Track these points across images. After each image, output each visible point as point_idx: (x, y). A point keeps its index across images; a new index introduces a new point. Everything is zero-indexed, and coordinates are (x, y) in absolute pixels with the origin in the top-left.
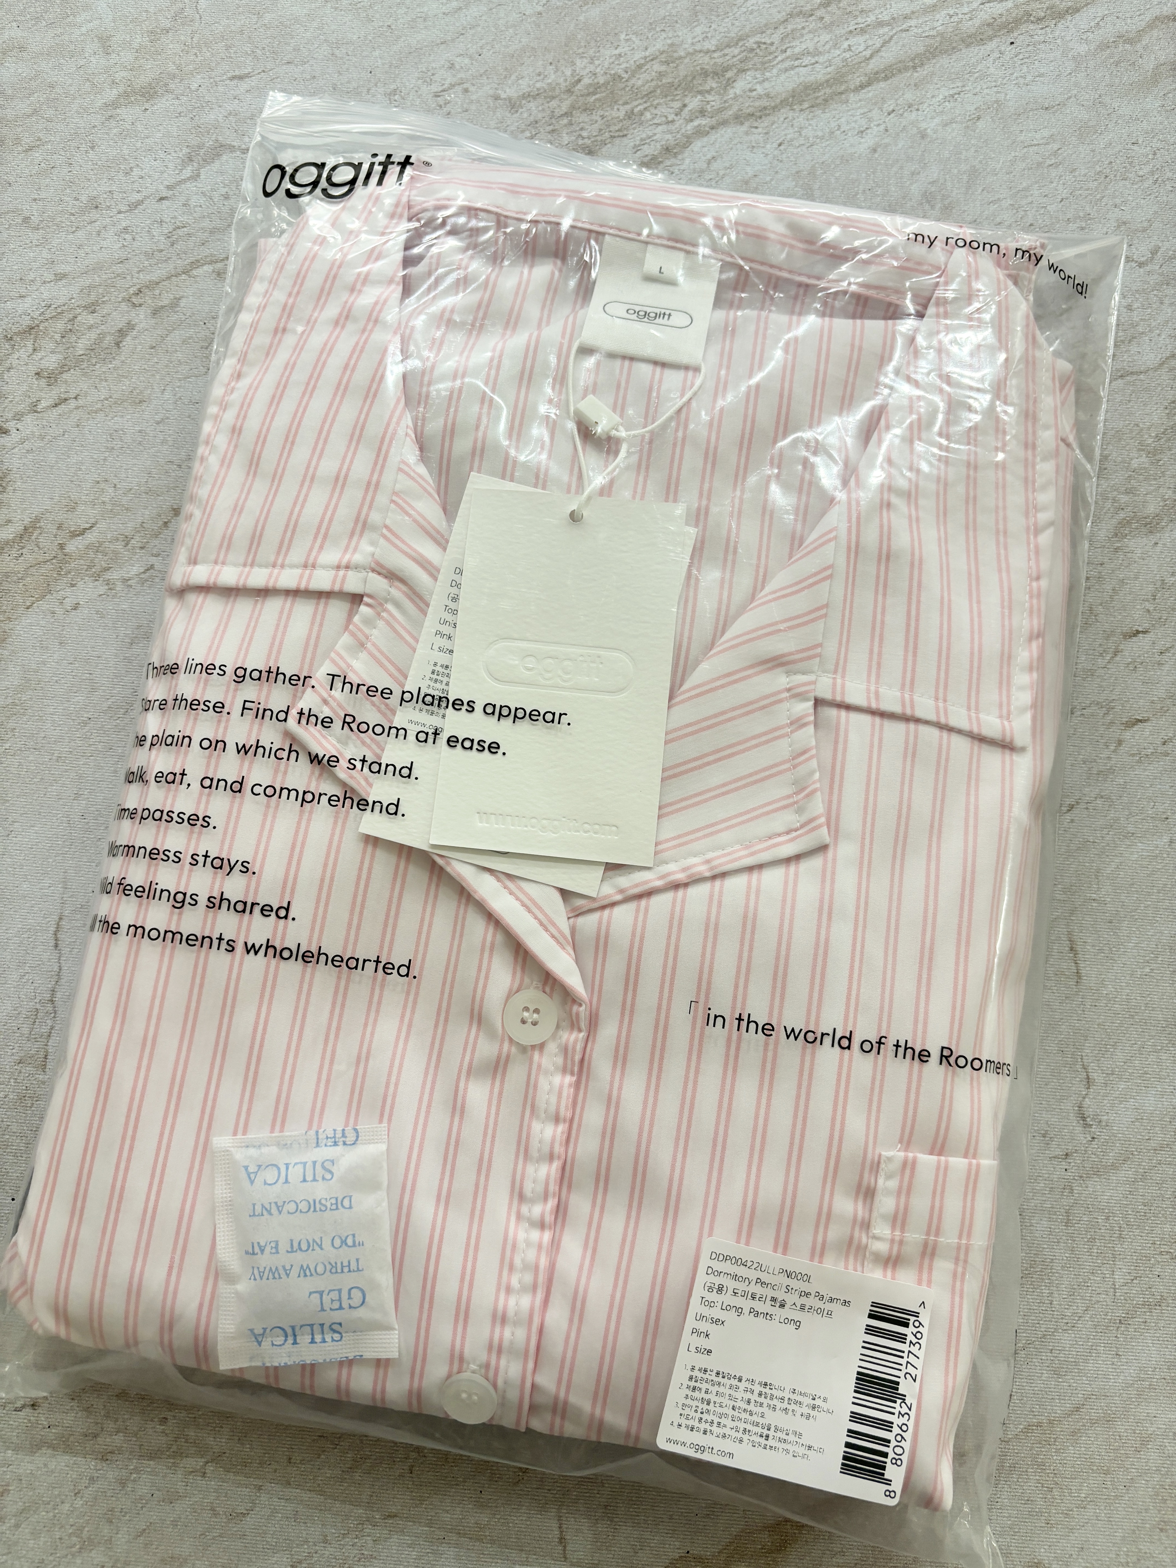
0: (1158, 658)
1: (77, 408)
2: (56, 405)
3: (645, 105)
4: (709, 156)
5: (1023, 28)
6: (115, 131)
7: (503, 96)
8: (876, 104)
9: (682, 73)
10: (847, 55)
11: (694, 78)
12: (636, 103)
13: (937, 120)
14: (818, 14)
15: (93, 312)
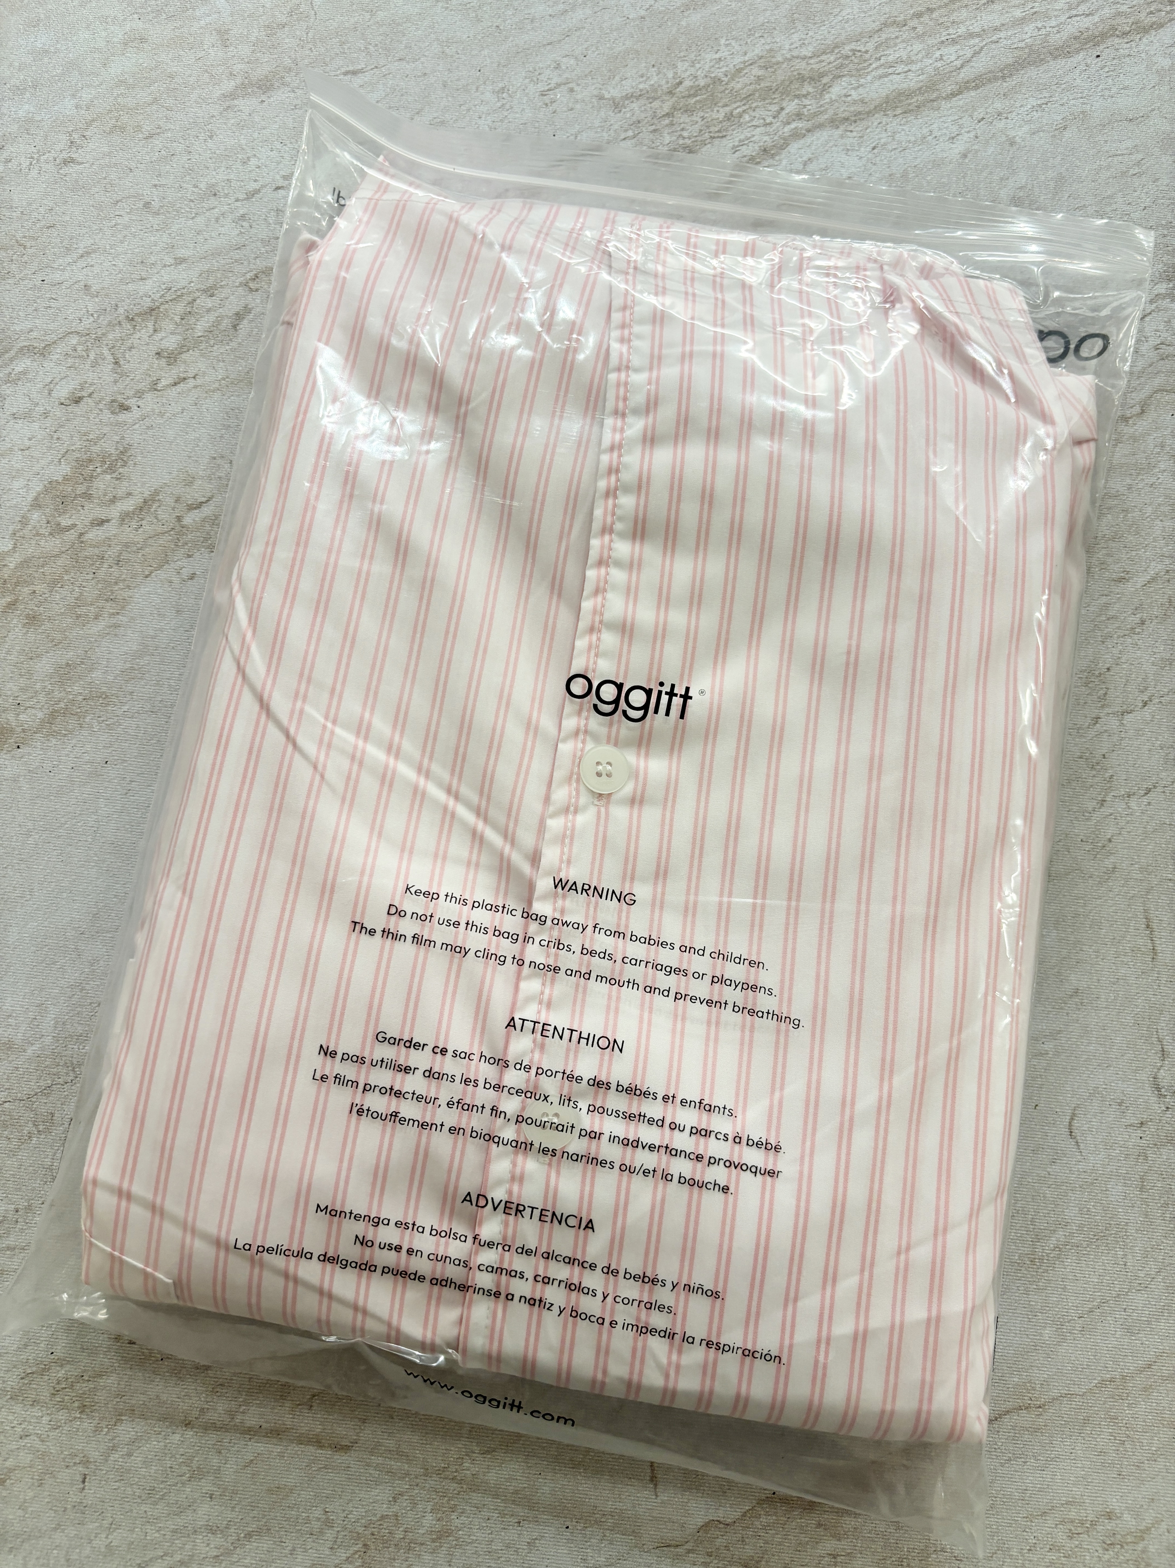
1: (195, 387)
2: (175, 384)
3: (744, 108)
4: (805, 158)
5: (1109, 42)
6: (232, 121)
7: (607, 96)
8: (967, 111)
9: (780, 78)
10: (939, 64)
11: (791, 82)
12: (735, 106)
13: (1026, 128)
14: (911, 24)
15: (212, 296)
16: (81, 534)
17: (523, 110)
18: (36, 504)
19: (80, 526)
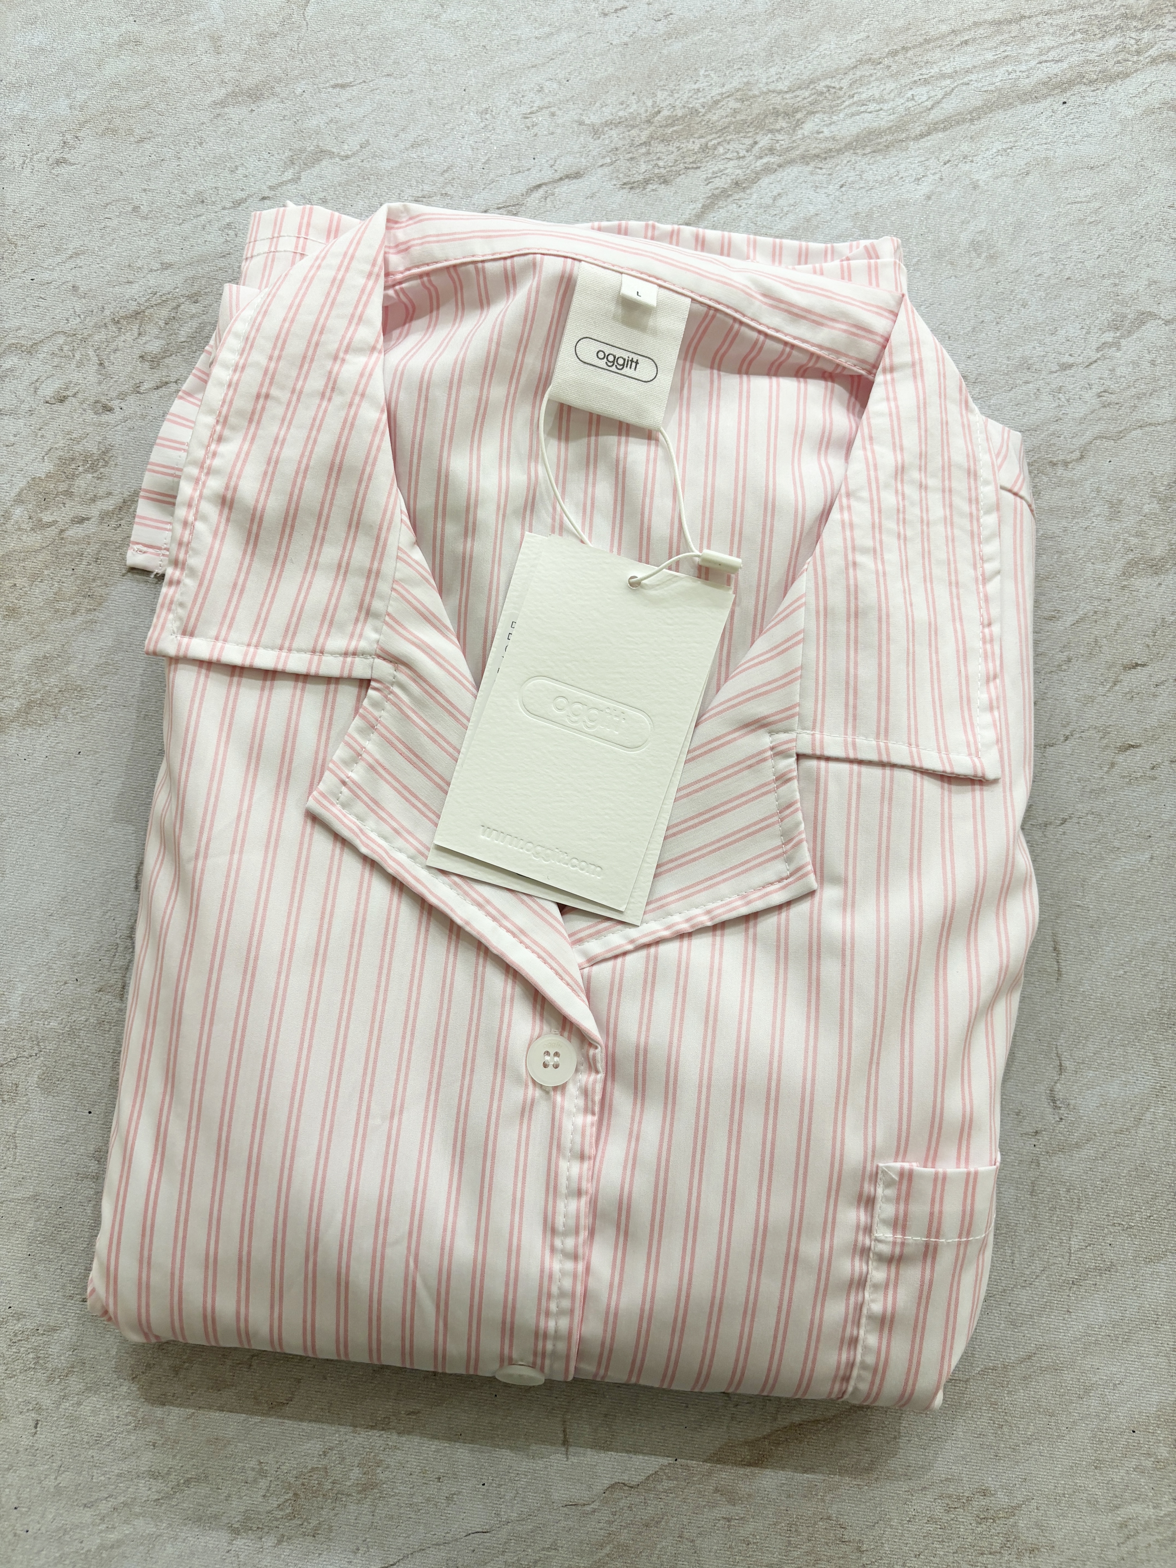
0: (1153, 690)
2: (157, 388)
3: (719, 140)
4: (775, 193)
5: (1076, 89)
6: (222, 129)
7: (587, 122)
8: (933, 153)
9: (757, 111)
10: (910, 104)
11: (766, 116)
12: (709, 137)
13: (990, 172)
14: (886, 62)
15: (196, 302)
16: (62, 531)
17: (506, 132)
18: (19, 500)
19: (61, 523)
